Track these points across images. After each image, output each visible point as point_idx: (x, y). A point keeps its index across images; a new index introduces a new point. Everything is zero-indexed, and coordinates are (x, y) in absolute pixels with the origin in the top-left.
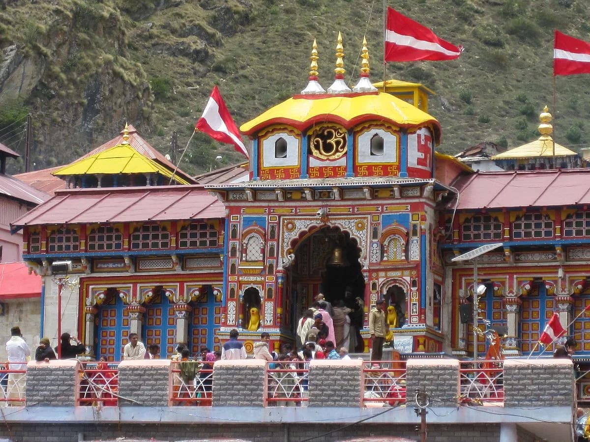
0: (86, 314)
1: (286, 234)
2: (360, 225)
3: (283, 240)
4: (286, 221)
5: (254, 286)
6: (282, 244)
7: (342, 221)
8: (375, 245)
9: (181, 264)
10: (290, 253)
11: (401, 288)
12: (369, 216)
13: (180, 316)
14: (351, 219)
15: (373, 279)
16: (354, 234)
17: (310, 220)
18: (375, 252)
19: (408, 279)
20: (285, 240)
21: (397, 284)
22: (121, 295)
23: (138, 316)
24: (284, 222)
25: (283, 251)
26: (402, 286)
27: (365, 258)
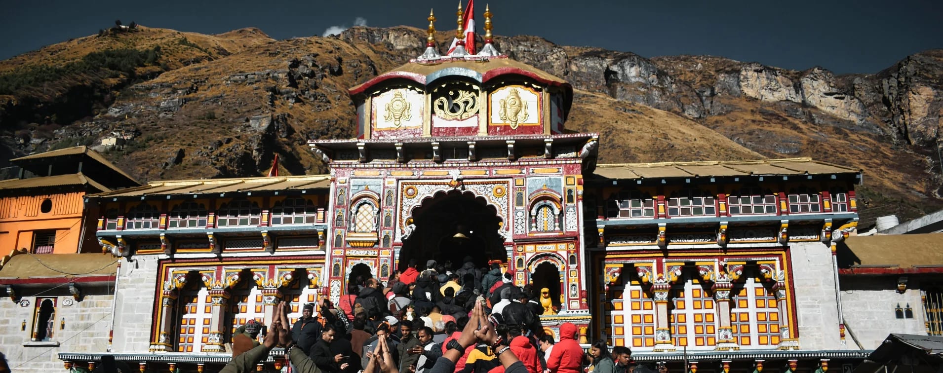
0: (163, 298)
1: (405, 200)
2: (499, 191)
3: (402, 210)
4: (405, 186)
5: (365, 262)
6: (401, 213)
7: (475, 186)
8: (520, 214)
9: (273, 244)
10: (409, 223)
11: (553, 265)
12: (510, 180)
13: (269, 302)
14: (487, 183)
15: (518, 254)
16: (491, 200)
17: (436, 184)
18: (520, 221)
19: (564, 254)
20: (404, 208)
21: (548, 261)
22: (204, 278)
23: (221, 301)
24: (402, 188)
25: (401, 221)
26: (555, 263)
27: (507, 229)
